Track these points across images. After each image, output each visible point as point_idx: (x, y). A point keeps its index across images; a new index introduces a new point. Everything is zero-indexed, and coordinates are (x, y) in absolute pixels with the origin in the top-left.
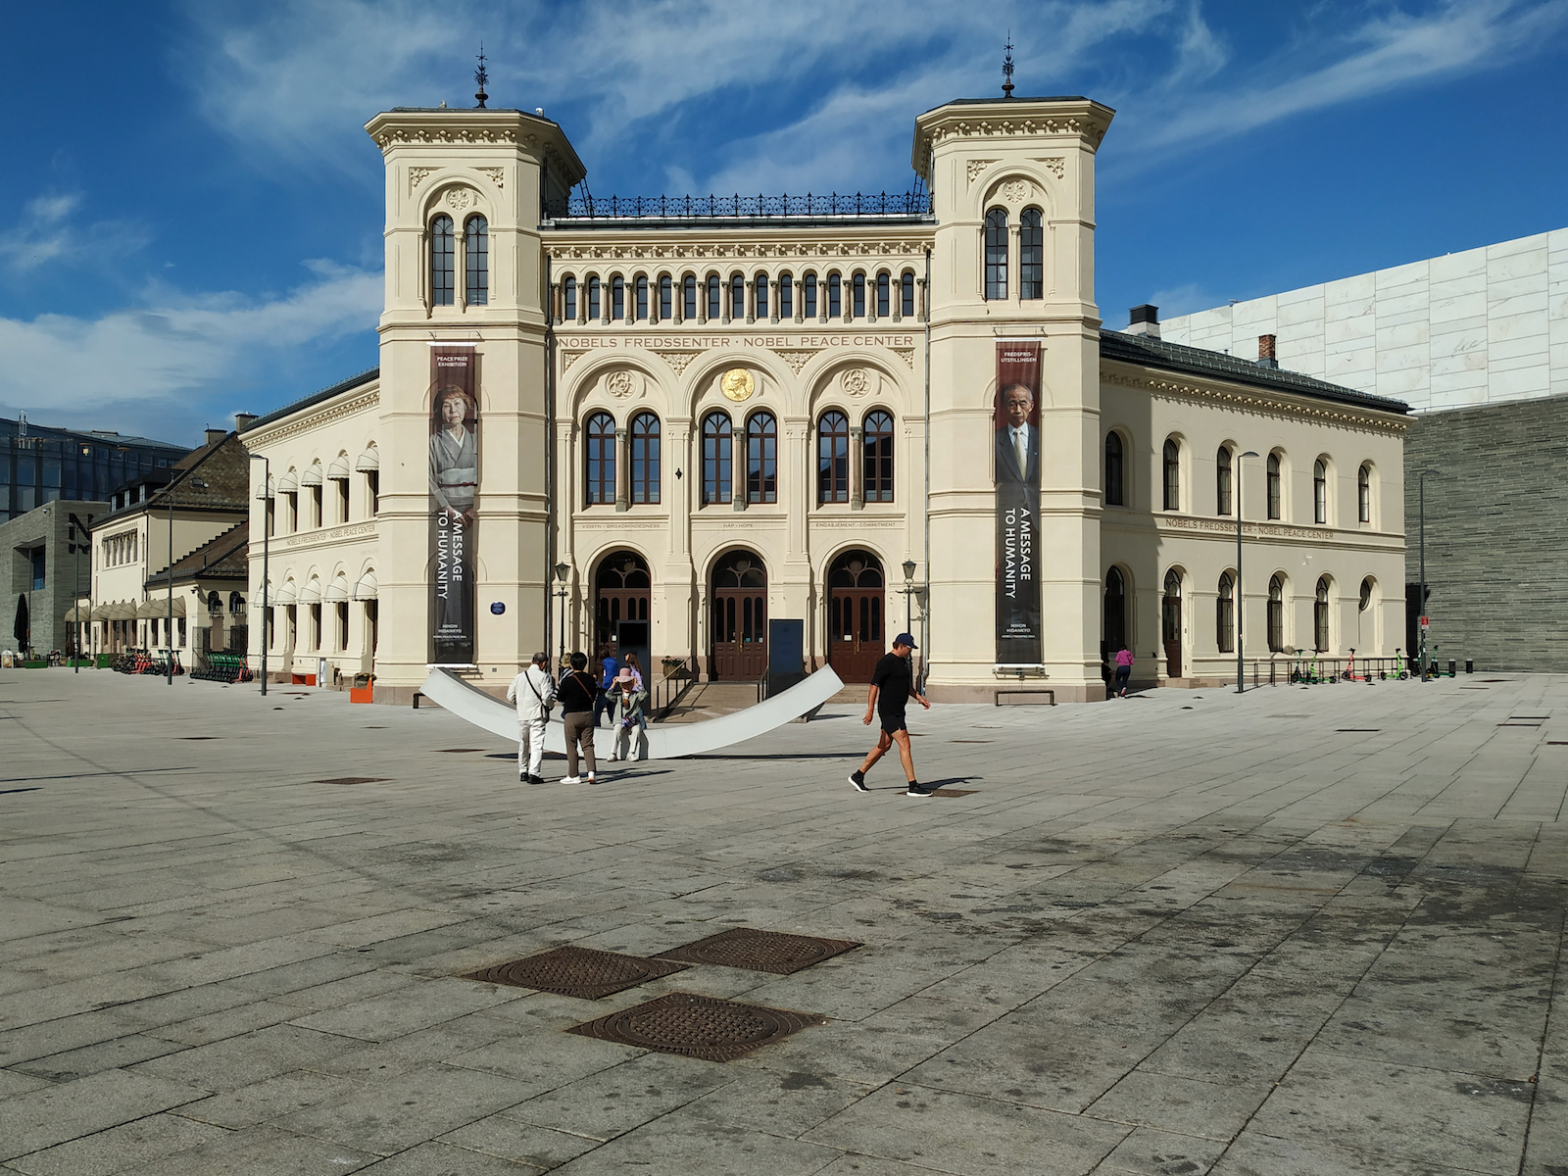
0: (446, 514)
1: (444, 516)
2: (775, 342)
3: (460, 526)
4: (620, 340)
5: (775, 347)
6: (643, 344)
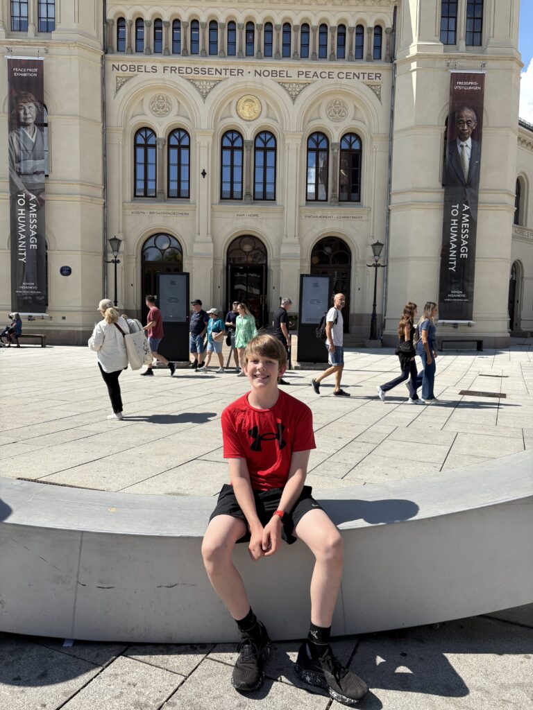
0: (24, 196)
1: (22, 197)
2: (278, 73)
3: (35, 206)
4: (160, 67)
5: (278, 78)
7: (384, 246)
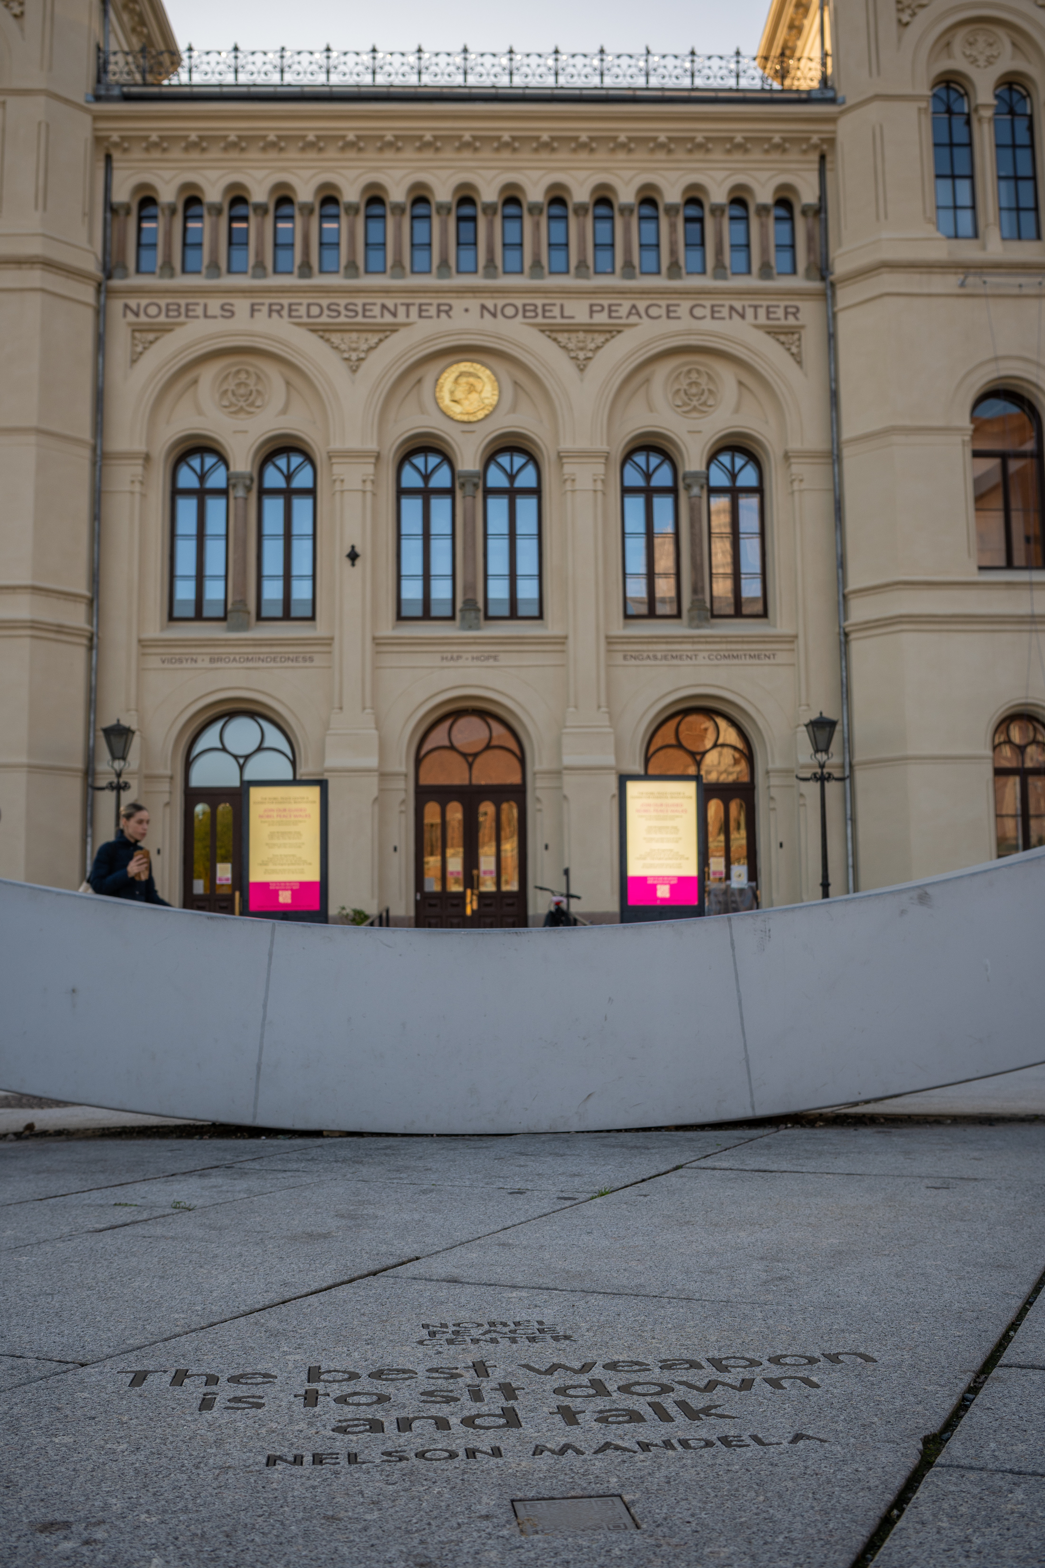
2: (540, 311)
4: (242, 305)
5: (540, 320)
6: (285, 313)
7: (838, 728)
